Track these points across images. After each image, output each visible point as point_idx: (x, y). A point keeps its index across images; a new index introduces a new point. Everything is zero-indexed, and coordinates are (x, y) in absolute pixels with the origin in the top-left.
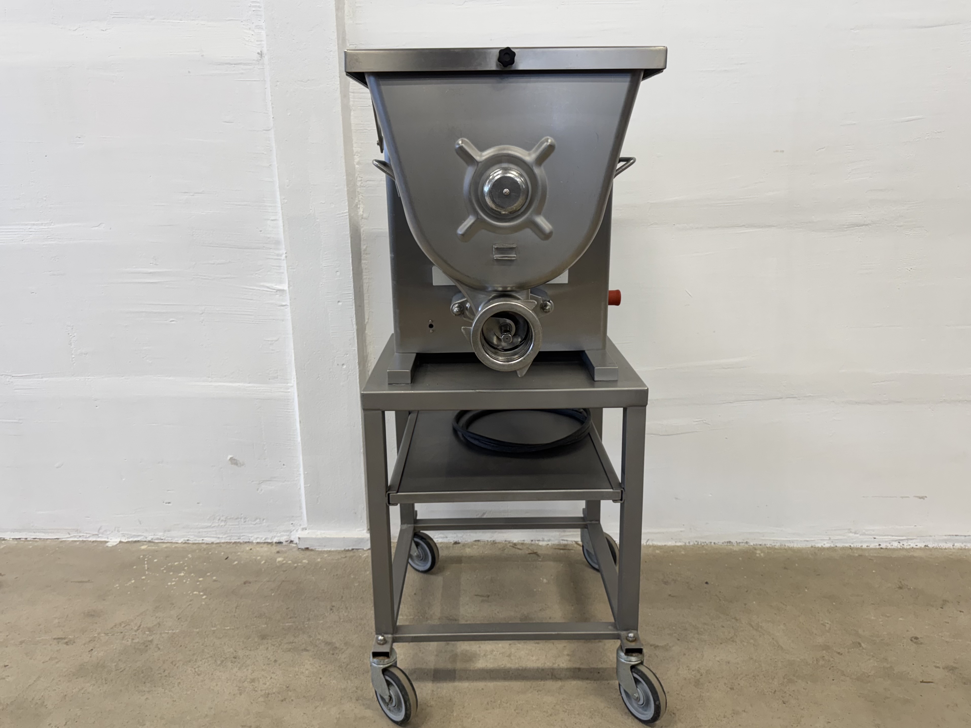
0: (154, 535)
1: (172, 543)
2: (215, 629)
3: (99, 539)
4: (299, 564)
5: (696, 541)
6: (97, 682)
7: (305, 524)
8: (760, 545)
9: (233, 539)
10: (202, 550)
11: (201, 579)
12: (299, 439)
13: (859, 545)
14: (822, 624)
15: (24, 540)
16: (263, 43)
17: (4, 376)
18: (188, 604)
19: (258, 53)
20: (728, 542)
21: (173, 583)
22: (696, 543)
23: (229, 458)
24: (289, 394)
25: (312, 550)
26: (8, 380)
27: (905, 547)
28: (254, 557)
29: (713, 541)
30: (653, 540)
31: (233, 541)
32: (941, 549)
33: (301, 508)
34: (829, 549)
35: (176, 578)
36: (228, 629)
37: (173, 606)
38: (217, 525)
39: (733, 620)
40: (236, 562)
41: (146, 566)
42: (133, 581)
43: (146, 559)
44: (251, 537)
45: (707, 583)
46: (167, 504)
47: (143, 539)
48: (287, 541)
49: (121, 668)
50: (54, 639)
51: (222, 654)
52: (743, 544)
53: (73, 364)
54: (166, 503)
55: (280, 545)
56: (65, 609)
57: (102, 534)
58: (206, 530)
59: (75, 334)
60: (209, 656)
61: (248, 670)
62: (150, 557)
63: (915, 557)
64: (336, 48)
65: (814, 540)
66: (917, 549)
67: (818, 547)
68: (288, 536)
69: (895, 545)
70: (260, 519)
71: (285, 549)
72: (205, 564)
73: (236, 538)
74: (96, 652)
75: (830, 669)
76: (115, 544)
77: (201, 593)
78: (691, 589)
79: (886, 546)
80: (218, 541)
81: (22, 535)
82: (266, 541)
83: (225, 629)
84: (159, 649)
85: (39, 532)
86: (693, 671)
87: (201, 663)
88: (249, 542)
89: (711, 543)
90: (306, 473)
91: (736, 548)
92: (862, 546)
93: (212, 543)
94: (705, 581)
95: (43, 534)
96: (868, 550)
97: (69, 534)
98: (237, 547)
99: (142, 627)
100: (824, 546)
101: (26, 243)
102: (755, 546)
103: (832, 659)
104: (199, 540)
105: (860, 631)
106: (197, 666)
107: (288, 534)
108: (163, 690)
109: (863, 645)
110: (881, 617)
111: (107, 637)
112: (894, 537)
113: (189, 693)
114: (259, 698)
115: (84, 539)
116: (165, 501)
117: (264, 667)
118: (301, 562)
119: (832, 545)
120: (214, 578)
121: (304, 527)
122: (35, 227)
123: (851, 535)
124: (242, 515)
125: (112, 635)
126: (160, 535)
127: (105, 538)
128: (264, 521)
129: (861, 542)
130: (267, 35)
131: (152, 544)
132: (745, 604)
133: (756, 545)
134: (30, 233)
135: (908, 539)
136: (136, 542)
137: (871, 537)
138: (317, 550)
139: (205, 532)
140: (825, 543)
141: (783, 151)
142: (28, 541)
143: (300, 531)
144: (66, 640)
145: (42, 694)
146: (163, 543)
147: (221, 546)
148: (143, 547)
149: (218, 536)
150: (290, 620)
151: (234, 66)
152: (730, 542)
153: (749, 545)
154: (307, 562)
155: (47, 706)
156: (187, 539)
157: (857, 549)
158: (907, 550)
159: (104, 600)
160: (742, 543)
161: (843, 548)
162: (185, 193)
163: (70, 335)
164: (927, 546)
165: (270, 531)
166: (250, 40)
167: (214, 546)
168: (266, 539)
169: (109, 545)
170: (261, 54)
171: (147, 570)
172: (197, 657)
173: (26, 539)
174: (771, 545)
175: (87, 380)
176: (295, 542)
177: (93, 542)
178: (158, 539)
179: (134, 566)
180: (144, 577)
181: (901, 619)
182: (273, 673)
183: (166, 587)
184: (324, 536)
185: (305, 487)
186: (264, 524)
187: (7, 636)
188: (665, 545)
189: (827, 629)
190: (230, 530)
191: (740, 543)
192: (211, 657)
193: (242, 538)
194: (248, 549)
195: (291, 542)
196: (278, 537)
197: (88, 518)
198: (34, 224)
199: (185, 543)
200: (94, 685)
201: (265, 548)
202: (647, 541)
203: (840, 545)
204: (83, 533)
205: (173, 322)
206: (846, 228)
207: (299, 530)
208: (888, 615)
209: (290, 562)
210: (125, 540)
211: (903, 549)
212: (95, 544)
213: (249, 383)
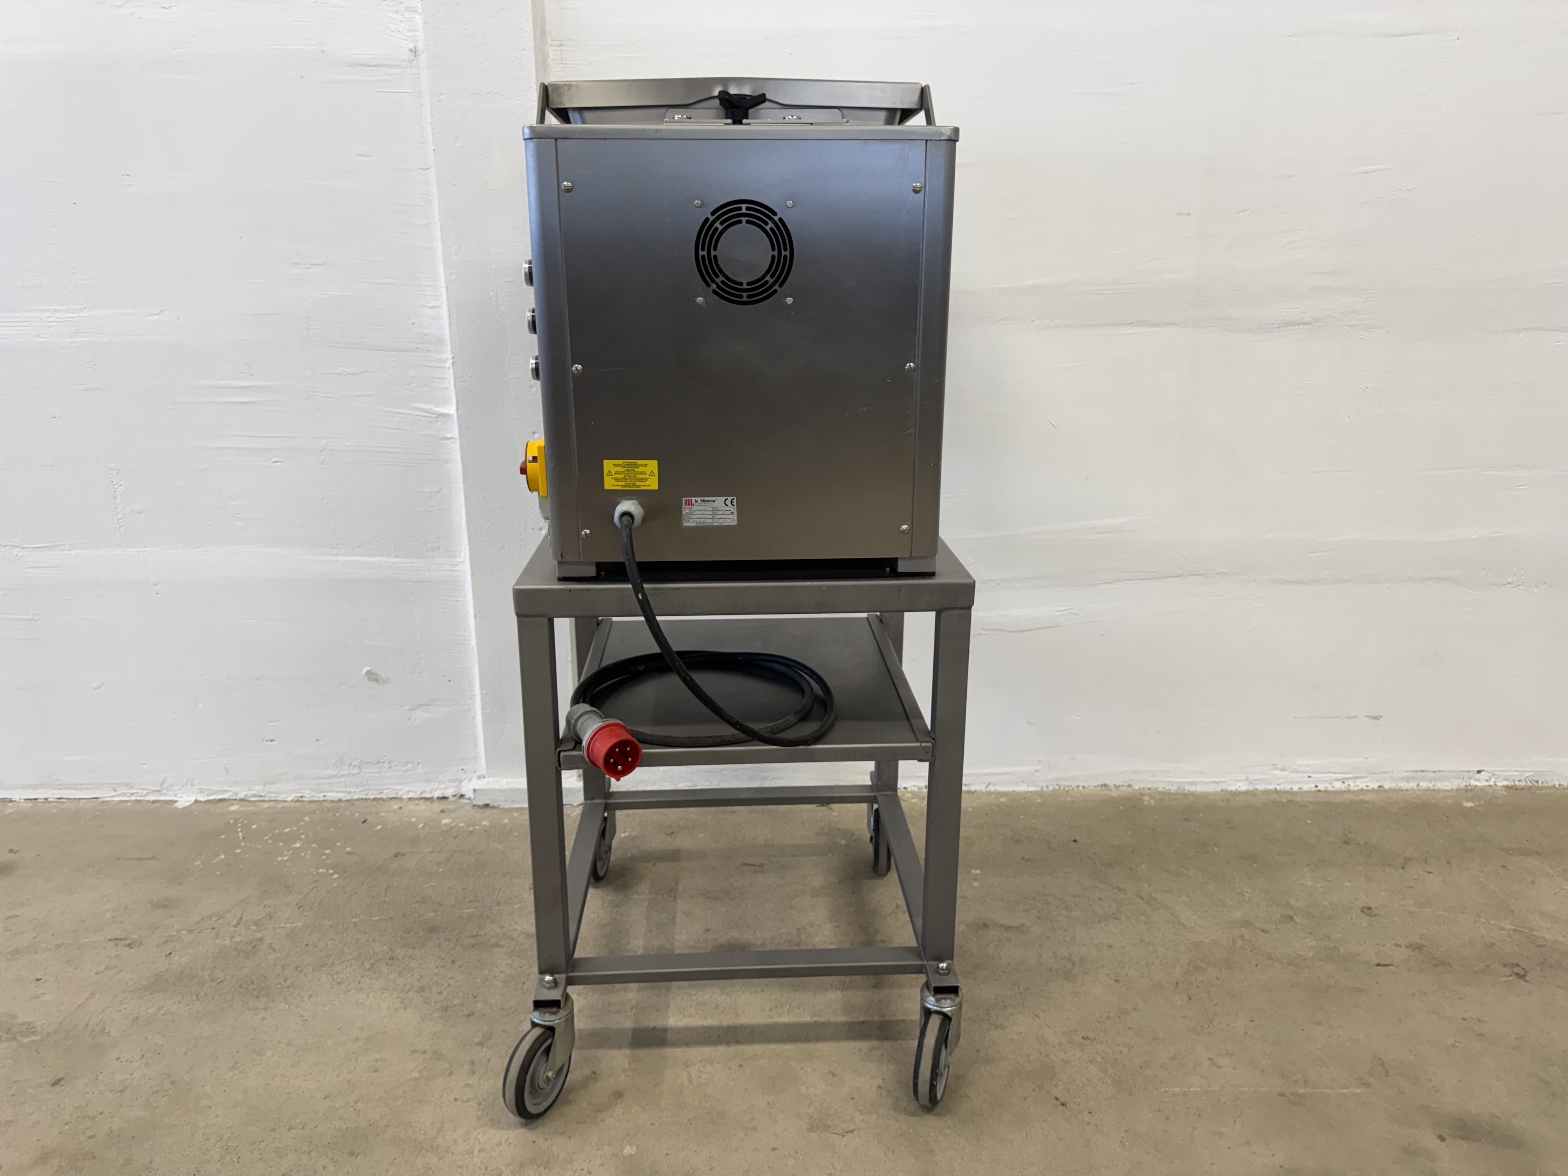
0: (249, 790)
1: (277, 801)
2: (357, 920)
3: (162, 798)
4: (477, 827)
5: (1057, 785)
6: (183, 998)
7: (482, 770)
8: (1149, 789)
9: (372, 794)
10: (325, 810)
11: (327, 851)
12: (473, 642)
13: (1288, 787)
14: (1239, 893)
15: (42, 800)
16: (418, 34)
17: (8, 547)
18: (312, 886)
19: (411, 50)
20: (1102, 786)
21: (285, 858)
22: (1057, 788)
23: (364, 671)
24: (458, 573)
25: (494, 807)
26: (15, 553)
27: (1352, 788)
28: (406, 819)
29: (1081, 784)
30: (995, 784)
31: (372, 797)
32: (1401, 790)
33: (476, 746)
34: (1246, 793)
35: (289, 851)
36: (377, 921)
37: (289, 890)
38: (346, 772)
39: (1116, 891)
40: (379, 827)
41: (240, 834)
43: (239, 825)
44: (400, 790)
45: (1075, 841)
46: (269, 743)
47: (232, 796)
48: (454, 796)
49: (218, 978)
50: (110, 940)
51: (372, 954)
52: (1125, 788)
53: (120, 528)
54: (268, 741)
55: (444, 802)
56: (120, 898)
57: (168, 789)
58: (329, 781)
59: (122, 482)
60: (352, 957)
61: (412, 975)
62: (245, 822)
63: (1364, 802)
64: (532, 44)
65: (1225, 782)
66: (1368, 791)
67: (1231, 791)
68: (457, 787)
69: (1338, 786)
70: (413, 762)
71: (454, 806)
72: (332, 830)
73: (375, 792)
74: (177, 957)
75: (1251, 951)
76: (189, 804)
77: (331, 871)
78: (1054, 850)
79: (1326, 787)
80: (348, 798)
81: (41, 794)
82: (423, 796)
83: (371, 920)
84: (274, 950)
85: (66, 789)
86: (1062, 959)
87: (340, 967)
88: (396, 798)
89: (1078, 786)
90: (485, 692)
91: (1115, 794)
92: (1292, 788)
93: (340, 800)
94: (1073, 839)
95: (73, 792)
96: (1301, 793)
97: (115, 791)
98: (378, 806)
99: (243, 920)
100: (1240, 789)
101: (42, 340)
102: (1141, 791)
103: (1253, 939)
104: (319, 797)
105: (1292, 901)
106: (335, 972)
107: (456, 784)
108: (287, 1006)
109: (1296, 918)
110: (1320, 881)
111: (192, 936)
112: (1336, 775)
113: (327, 1008)
114: (434, 1012)
115: (139, 798)
116: (266, 739)
117: (436, 971)
118: (479, 825)
119: (1251, 788)
120: (348, 849)
121: (481, 773)
122: (57, 315)
123: (1277, 772)
124: (386, 758)
125: (199, 932)
126: (258, 789)
127: (172, 795)
128: (420, 766)
129: (1291, 783)
130: (424, 22)
131: (247, 803)
132: (1131, 869)
133: (1143, 788)
134: (50, 324)
135: (1355, 778)
136: (220, 800)
137: (1306, 775)
138: (502, 806)
139: (328, 784)
140: (1241, 784)
141: (1189, 214)
142: (50, 802)
143: (474, 781)
144: (128, 942)
145: (100, 1018)
146: (263, 801)
147: (353, 805)
148: (233, 808)
149: (348, 790)
150: (469, 905)
151: (372, 68)
152: (1106, 785)
153: (1133, 790)
154: (488, 824)
155: (110, 1034)
156: (300, 795)
157: (1286, 792)
158: (1354, 792)
159: (181, 884)
160: (1123, 786)
161: (1266, 792)
162: (296, 264)
163: (114, 483)
164: (1382, 787)
165: (428, 781)
166: (397, 30)
167: (342, 804)
168: (422, 793)
169: (180, 805)
170: (414, 51)
171: (242, 841)
172: (334, 959)
173: (46, 799)
174: (1164, 788)
175: (142, 553)
176: (467, 796)
177: (153, 802)
178: (255, 796)
179: (221, 835)
180: (238, 851)
181: (1347, 884)
182: (450, 978)
183: (275, 863)
184: (511, 786)
185: (482, 714)
186: (420, 770)
187: (34, 938)
188: (1013, 791)
189: (1246, 899)
190: (368, 780)
191: (1119, 786)
192: (355, 958)
193: (385, 792)
194: (395, 807)
195: (462, 796)
196: (441, 789)
197: (144, 766)
198: (56, 311)
199: (296, 801)
200: (180, 1003)
201: (423, 806)
202: (987, 786)
203: (1261, 787)
204: (137, 789)
205: (278, 464)
206: (1277, 328)
207: (474, 779)
208: (1329, 879)
209: (462, 825)
210: (204, 797)
211: (1349, 791)
212: (157, 805)
213: (396, 557)
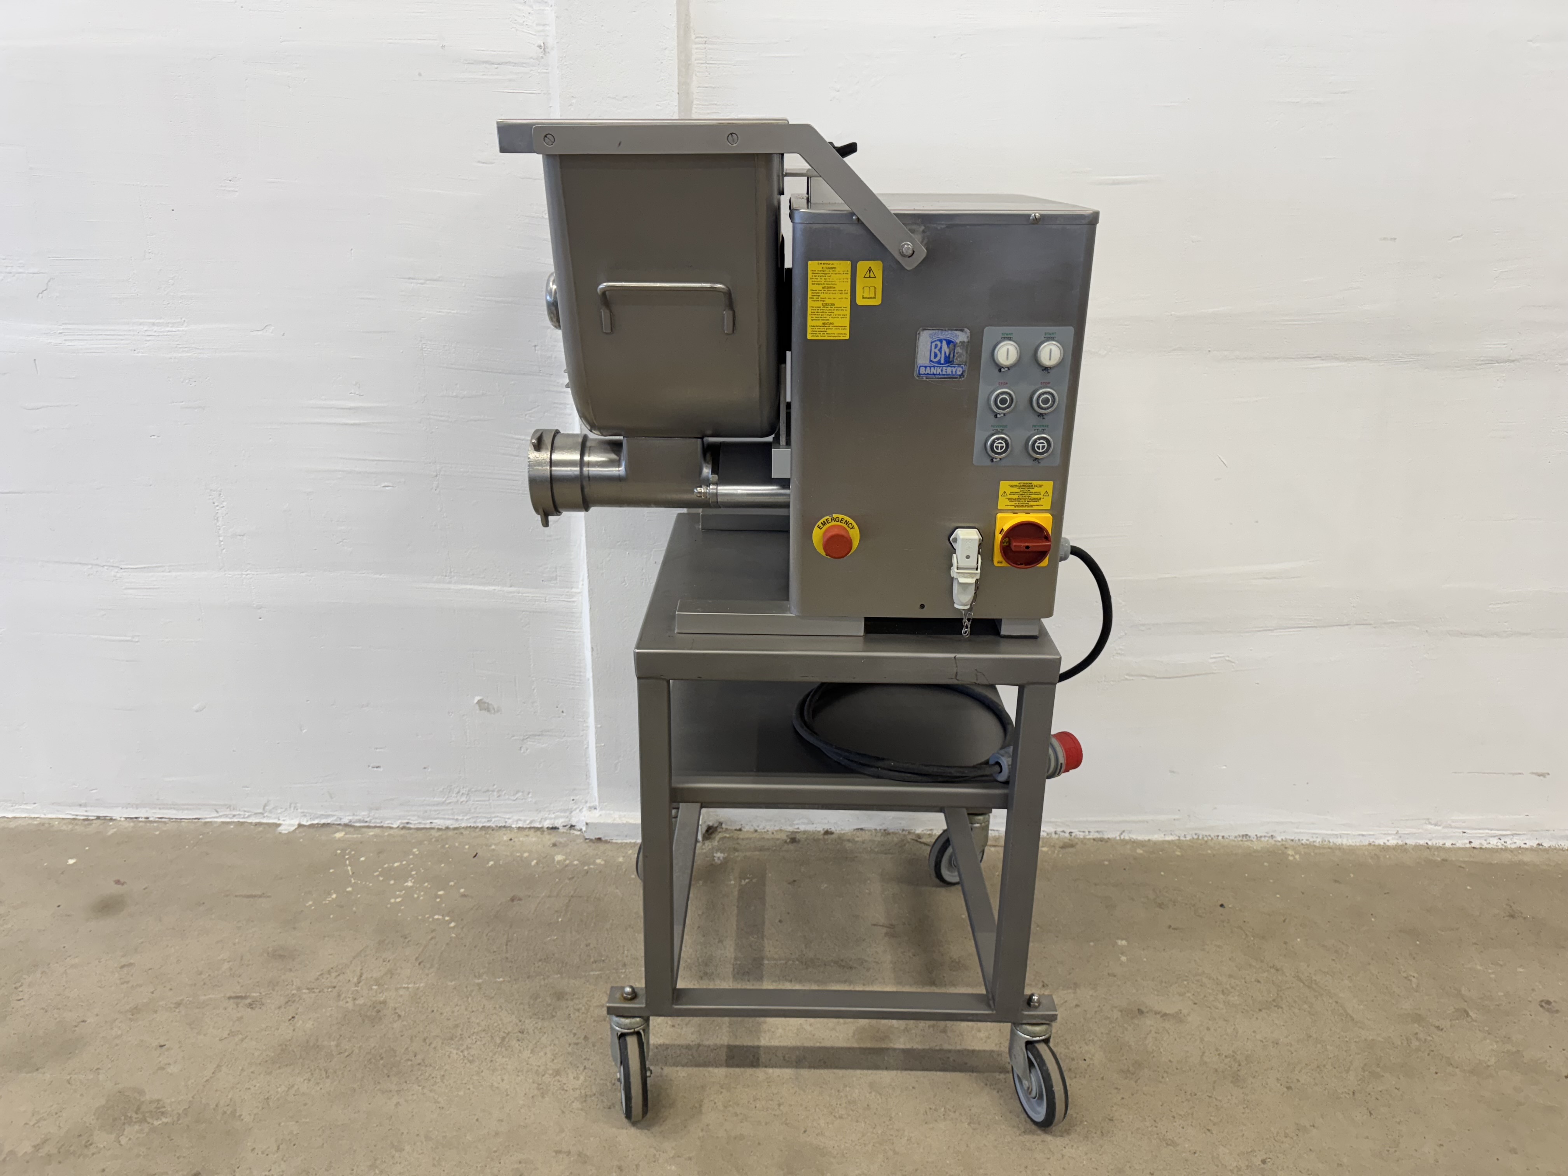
0: (354, 815)
1: (382, 827)
2: (480, 981)
3: (265, 821)
4: (592, 866)
5: (1196, 834)
6: (312, 1074)
7: (595, 800)
8: (1292, 840)
9: (480, 822)
10: (433, 840)
11: (441, 893)
12: (589, 675)
13: (1440, 842)
14: (1406, 978)
15: (143, 819)
16: (547, 28)
17: (106, 567)
18: (430, 937)
19: (540, 47)
20: (1243, 836)
21: (398, 900)
22: (1195, 837)
23: (476, 701)
24: (575, 604)
25: (606, 842)
26: (113, 573)
27: (1509, 845)
28: (518, 854)
29: (1221, 834)
30: (1130, 832)
31: (480, 825)
32: (1562, 850)
33: (588, 776)
34: (1396, 848)
35: (401, 891)
36: (501, 983)
37: (407, 940)
38: (455, 800)
39: (1273, 970)
40: (491, 863)
41: (349, 868)
42: (334, 896)
43: (347, 857)
44: (509, 819)
45: (1222, 906)
46: (375, 769)
47: (336, 820)
48: (564, 826)
49: (346, 1050)
50: (230, 998)
51: (501, 1026)
52: (1267, 838)
53: (222, 550)
54: (373, 767)
55: (554, 832)
56: (234, 944)
57: (270, 812)
58: (436, 808)
59: (225, 504)
60: (480, 1028)
61: (546, 1054)
62: (353, 852)
63: (1525, 864)
64: (675, 43)
65: (1373, 835)
66: (1527, 849)
67: (1380, 845)
68: (567, 817)
69: (1494, 843)
70: (523, 792)
71: (565, 839)
72: (443, 865)
73: (484, 820)
74: (301, 1022)
75: (1429, 1055)
76: (293, 828)
77: (447, 918)
78: (1200, 916)
79: (1481, 844)
80: (457, 825)
81: (142, 813)
82: (532, 826)
83: (496, 982)
84: (399, 1016)
85: (168, 809)
86: (1226, 1057)
87: (469, 1041)
88: (504, 827)
89: (1218, 836)
90: (599, 726)
91: (1257, 846)
92: (1444, 844)
93: (447, 828)
94: (1220, 903)
95: (174, 812)
96: (1454, 850)
97: (217, 812)
98: (488, 836)
99: (364, 977)
100: (1388, 844)
101: (140, 354)
102: (1284, 843)
103: (1429, 1038)
104: (425, 824)
105: (1464, 991)
106: (465, 1047)
107: (567, 814)
108: (420, 1088)
109: (1471, 1014)
110: (1491, 965)
111: (313, 995)
112: (1493, 832)
113: (461, 1093)
114: (573, 1102)
115: (241, 820)
116: (372, 765)
117: (570, 1049)
118: (594, 863)
119: (1400, 843)
120: (462, 890)
121: (592, 804)
122: (155, 328)
123: (1430, 827)
124: (495, 787)
125: (320, 992)
126: (363, 814)
127: (275, 818)
128: (530, 795)
129: (1443, 838)
130: (557, 17)
131: (352, 830)
132: (1285, 943)
133: (1286, 839)
134: (148, 338)
135: (1513, 835)
136: (324, 825)
137: (1460, 831)
138: (614, 841)
139: (435, 811)
140: (1390, 838)
141: (1395, 239)
142: (151, 822)
143: (585, 812)
144: (249, 1001)
145: (230, 1096)
146: (368, 827)
147: (462, 833)
148: (339, 835)
149: (456, 817)
150: (594, 966)
151: (496, 66)
152: (1247, 835)
153: (1276, 841)
154: (603, 863)
155: (242, 1117)
156: (407, 821)
157: (1438, 848)
158: (1511, 851)
159: (295, 928)
160: (1265, 836)
161: (1417, 847)
162: (409, 278)
163: (216, 504)
164: (1542, 845)
165: (538, 811)
166: (525, 23)
167: (450, 833)
168: (531, 822)
169: (284, 829)
170: (544, 48)
171: (351, 877)
172: (462, 1030)
173: (148, 818)
174: (1307, 840)
175: (244, 576)
176: (578, 827)
177: (256, 824)
178: (359, 821)
179: (330, 869)
180: (349, 889)
181: (1520, 970)
182: (585, 1059)
183: (389, 906)
184: (624, 821)
185: (596, 747)
186: (530, 800)
187: (152, 993)
188: (1149, 840)
189: (1414, 986)
190: (476, 809)
191: (1261, 837)
192: (484, 1030)
193: (493, 820)
194: (505, 838)
195: (572, 826)
196: (551, 819)
197: (247, 789)
198: (154, 324)
199: (404, 828)
200: (309, 1080)
201: (533, 838)
202: (1121, 834)
203: (1411, 842)
204: (239, 810)
205: (387, 488)
206: (1480, 365)
207: (584, 809)
208: (1501, 963)
209: (576, 862)
210: (307, 821)
211: (1506, 850)
212: (261, 829)
213: (511, 586)
